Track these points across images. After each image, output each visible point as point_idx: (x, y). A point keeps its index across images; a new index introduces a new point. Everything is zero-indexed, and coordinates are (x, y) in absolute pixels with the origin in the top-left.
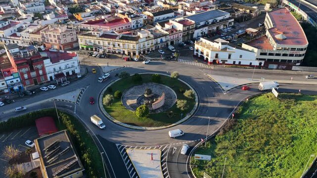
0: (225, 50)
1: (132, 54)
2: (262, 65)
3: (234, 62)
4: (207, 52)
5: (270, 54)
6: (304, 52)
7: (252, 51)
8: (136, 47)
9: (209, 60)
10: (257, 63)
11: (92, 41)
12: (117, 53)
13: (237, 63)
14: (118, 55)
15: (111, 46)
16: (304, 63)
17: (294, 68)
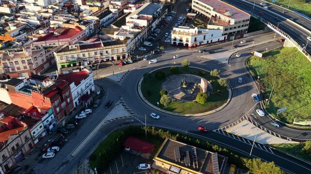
0: (200, 32)
1: (121, 58)
2: (226, 38)
3: (208, 41)
4: (187, 39)
5: (231, 29)
6: (248, 22)
7: (218, 29)
8: (126, 49)
9: (190, 44)
10: (222, 38)
11: (76, 56)
12: (105, 62)
13: (210, 42)
14: (107, 63)
15: (98, 56)
16: (250, 30)
17: (245, 36)
